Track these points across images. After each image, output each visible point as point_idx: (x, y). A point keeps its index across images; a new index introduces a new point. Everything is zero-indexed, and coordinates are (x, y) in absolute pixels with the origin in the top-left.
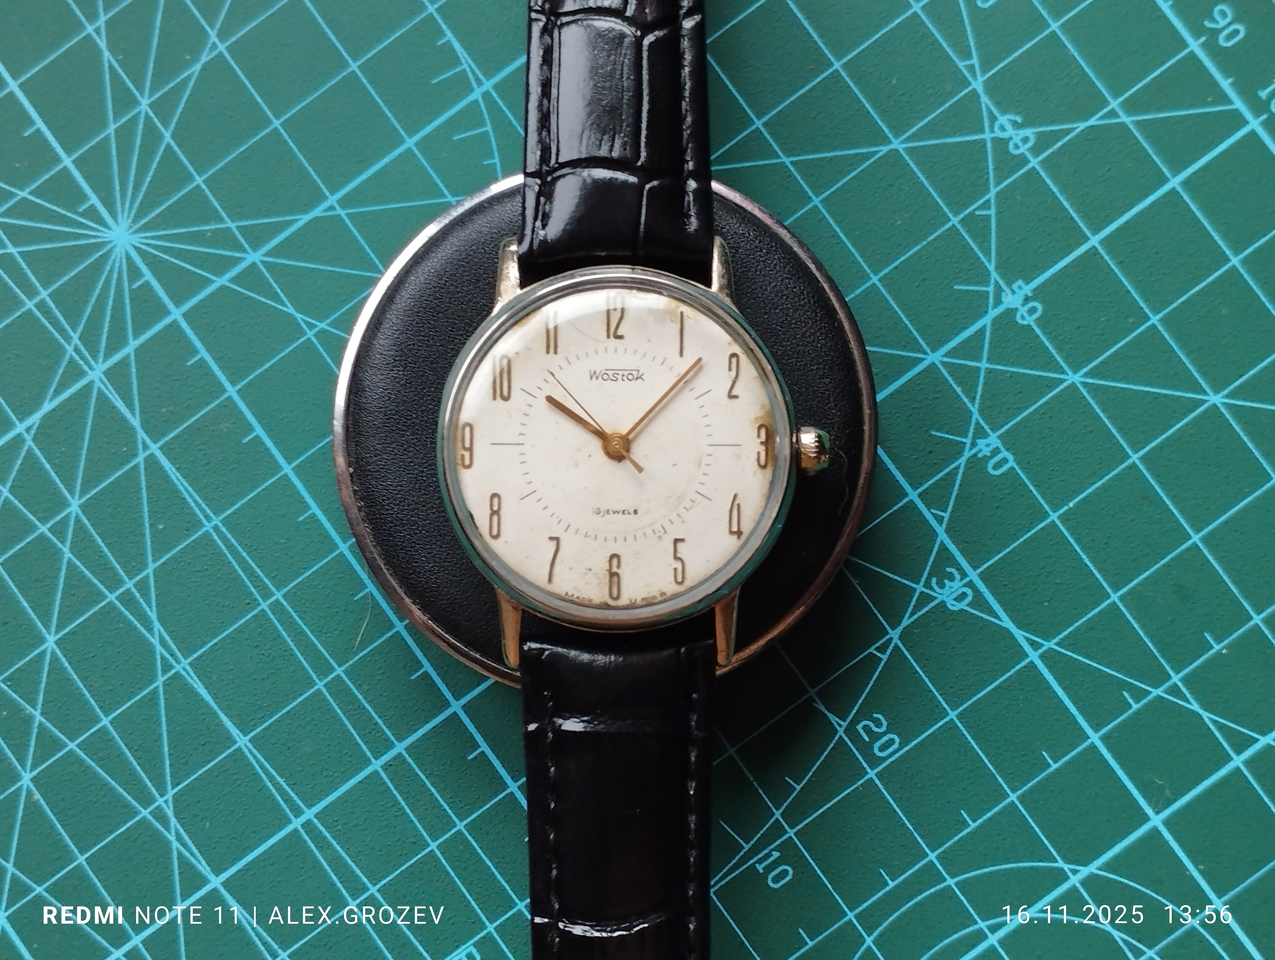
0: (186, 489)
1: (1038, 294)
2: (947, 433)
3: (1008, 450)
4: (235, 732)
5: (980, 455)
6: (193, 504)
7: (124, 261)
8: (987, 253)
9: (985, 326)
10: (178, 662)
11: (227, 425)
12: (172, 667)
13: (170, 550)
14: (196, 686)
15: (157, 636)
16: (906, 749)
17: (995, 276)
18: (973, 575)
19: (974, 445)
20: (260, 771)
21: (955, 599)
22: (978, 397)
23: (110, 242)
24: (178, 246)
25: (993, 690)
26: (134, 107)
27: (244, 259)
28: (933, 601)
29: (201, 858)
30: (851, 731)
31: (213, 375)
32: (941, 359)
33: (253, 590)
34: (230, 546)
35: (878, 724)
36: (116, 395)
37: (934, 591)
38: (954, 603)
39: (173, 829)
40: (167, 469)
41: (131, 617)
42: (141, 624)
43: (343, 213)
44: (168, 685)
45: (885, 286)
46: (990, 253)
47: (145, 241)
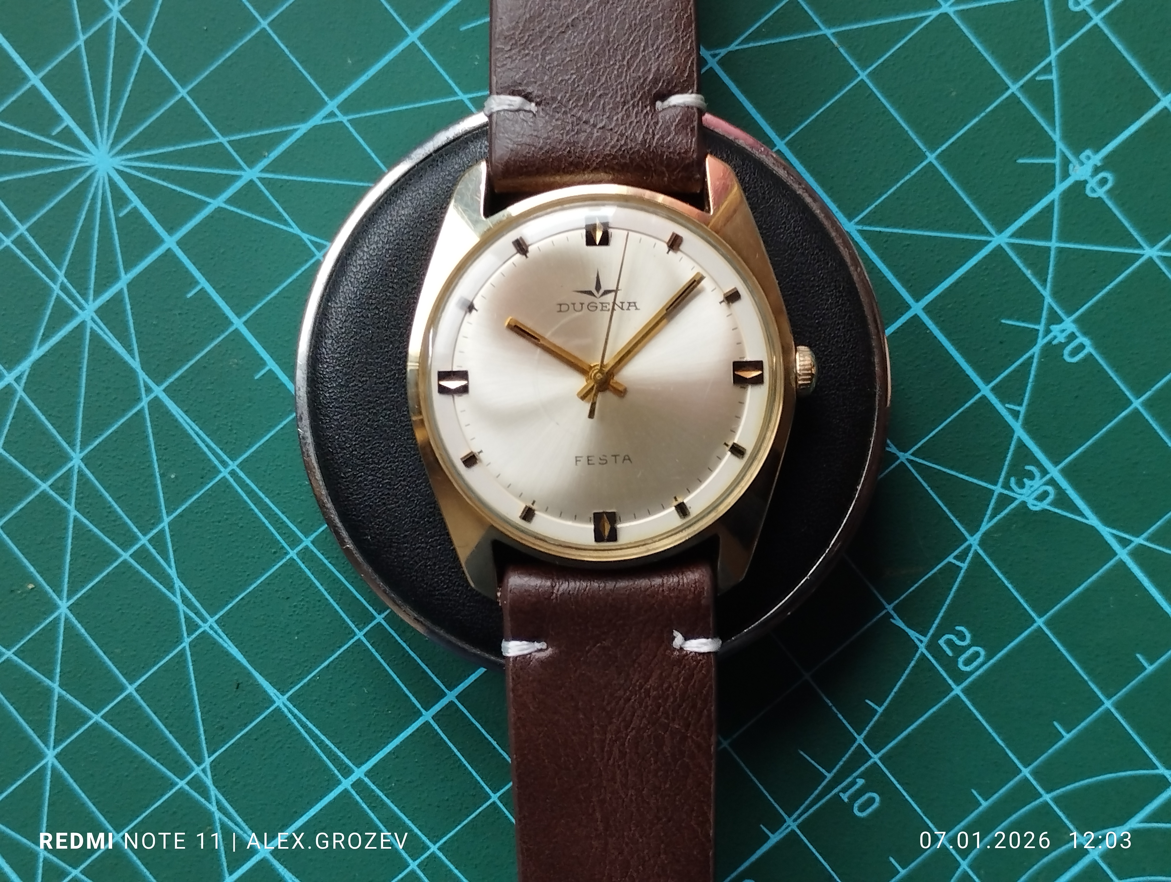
0: (197, 433)
1: (1108, 163)
2: (1018, 320)
3: (1085, 334)
4: (272, 691)
5: (1055, 342)
6: (206, 449)
7: (107, 186)
8: (1052, 123)
9: (1053, 202)
10: (205, 621)
11: (236, 361)
12: (198, 627)
13: (185, 500)
14: (225, 645)
15: (178, 593)
16: (992, 661)
17: (1060, 146)
18: (1054, 472)
19: (1048, 332)
21: (1036, 499)
22: (1050, 279)
23: (89, 167)
24: (166, 167)
25: (1082, 592)
27: (239, 177)
28: (1013, 502)
29: (246, 827)
30: (933, 646)
31: (216, 307)
32: (1007, 240)
33: (279, 537)
34: (250, 493)
35: (962, 638)
36: (111, 335)
37: (1013, 491)
38: (1035, 502)
39: (213, 799)
40: (174, 413)
41: (148, 576)
42: (161, 583)
43: (344, 119)
44: (195, 646)
45: (943, 164)
46: (1054, 122)
47: (129, 163)
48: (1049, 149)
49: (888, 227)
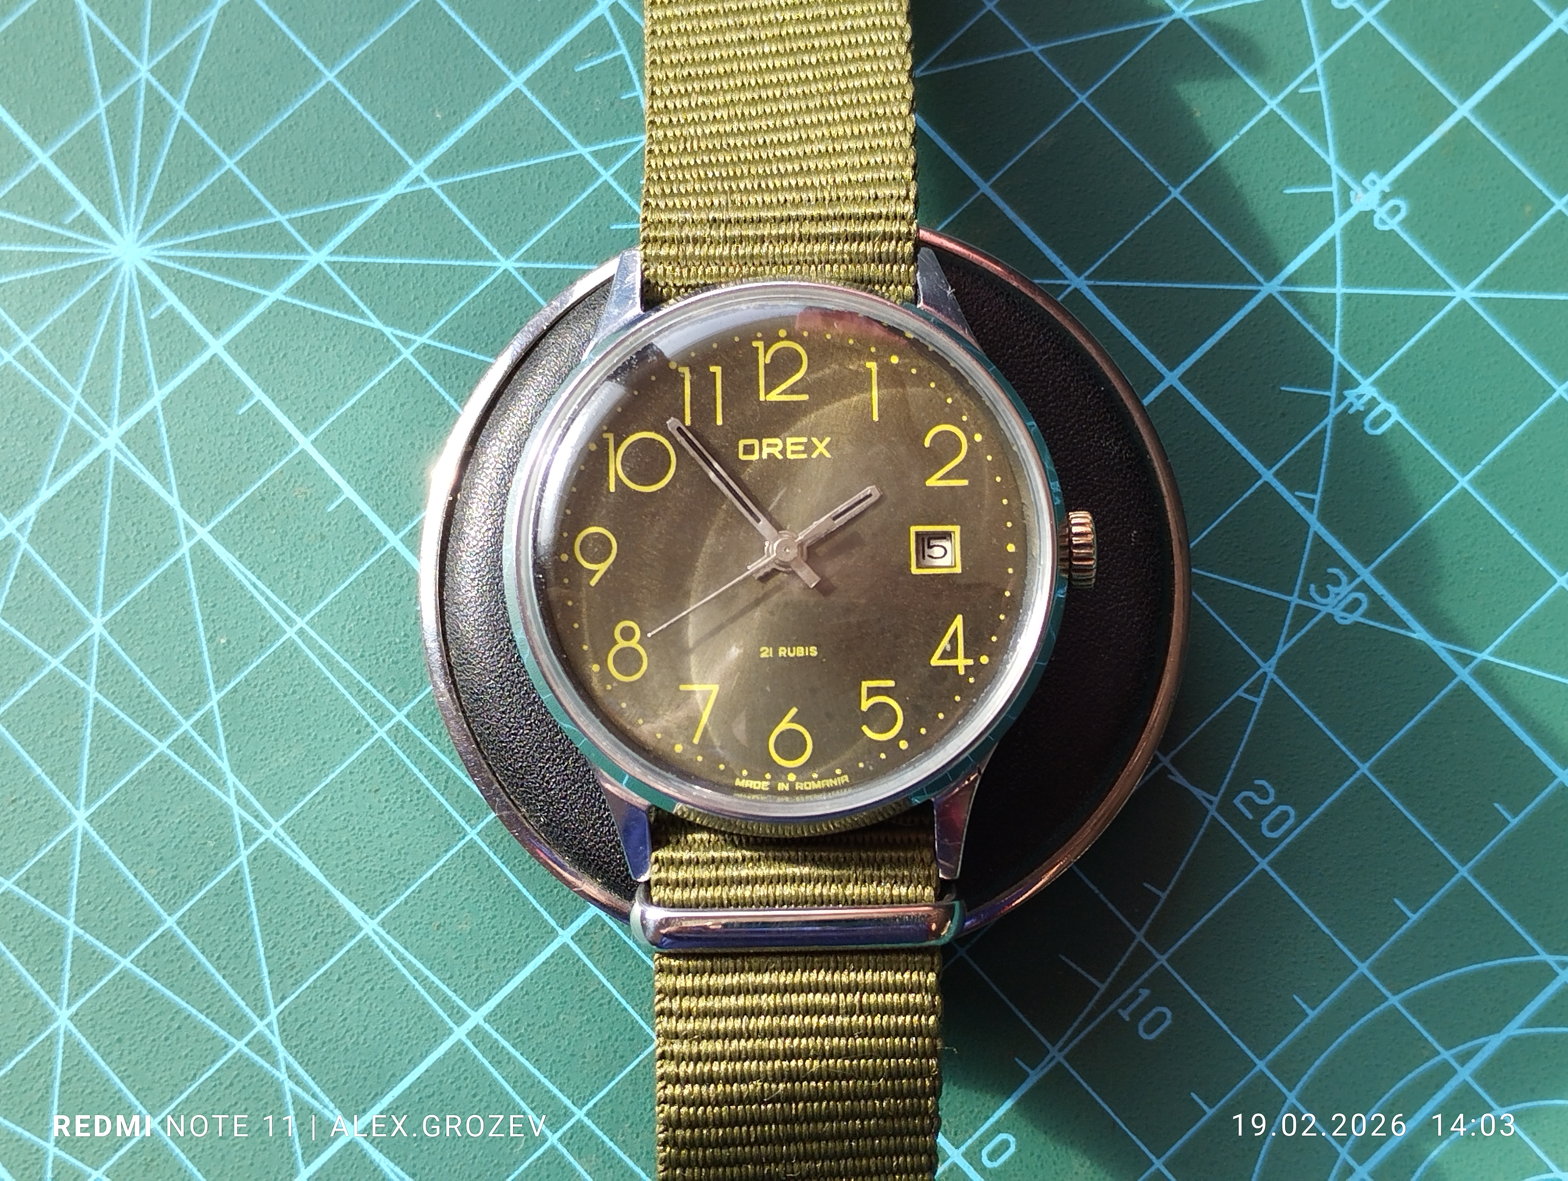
0: (253, 584)
2: (1302, 386)
3: (1388, 399)
4: (357, 914)
5: (1352, 411)
6: (265, 604)
7: (135, 281)
8: (1323, 142)
9: (1334, 238)
10: (267, 826)
12: (259, 833)
13: (239, 670)
14: (295, 857)
15: (232, 792)
16: (1306, 823)
17: (1337, 171)
18: (1365, 574)
19: (1341, 398)
20: (399, 965)
22: (1337, 334)
23: (113, 260)
24: (212, 254)
25: (1415, 728)
26: (129, 76)
27: (303, 262)
28: (1315, 616)
30: (1226, 808)
31: (276, 424)
32: (1279, 288)
33: (363, 712)
34: (324, 656)
35: (1264, 794)
36: (141, 466)
37: (1314, 601)
38: (1344, 614)
39: (282, 1064)
40: (224, 560)
41: (192, 771)
42: (208, 780)
43: (434, 185)
45: (1191, 200)
46: (1326, 142)
47: (162, 253)
48: (1323, 174)
49: (1127, 280)
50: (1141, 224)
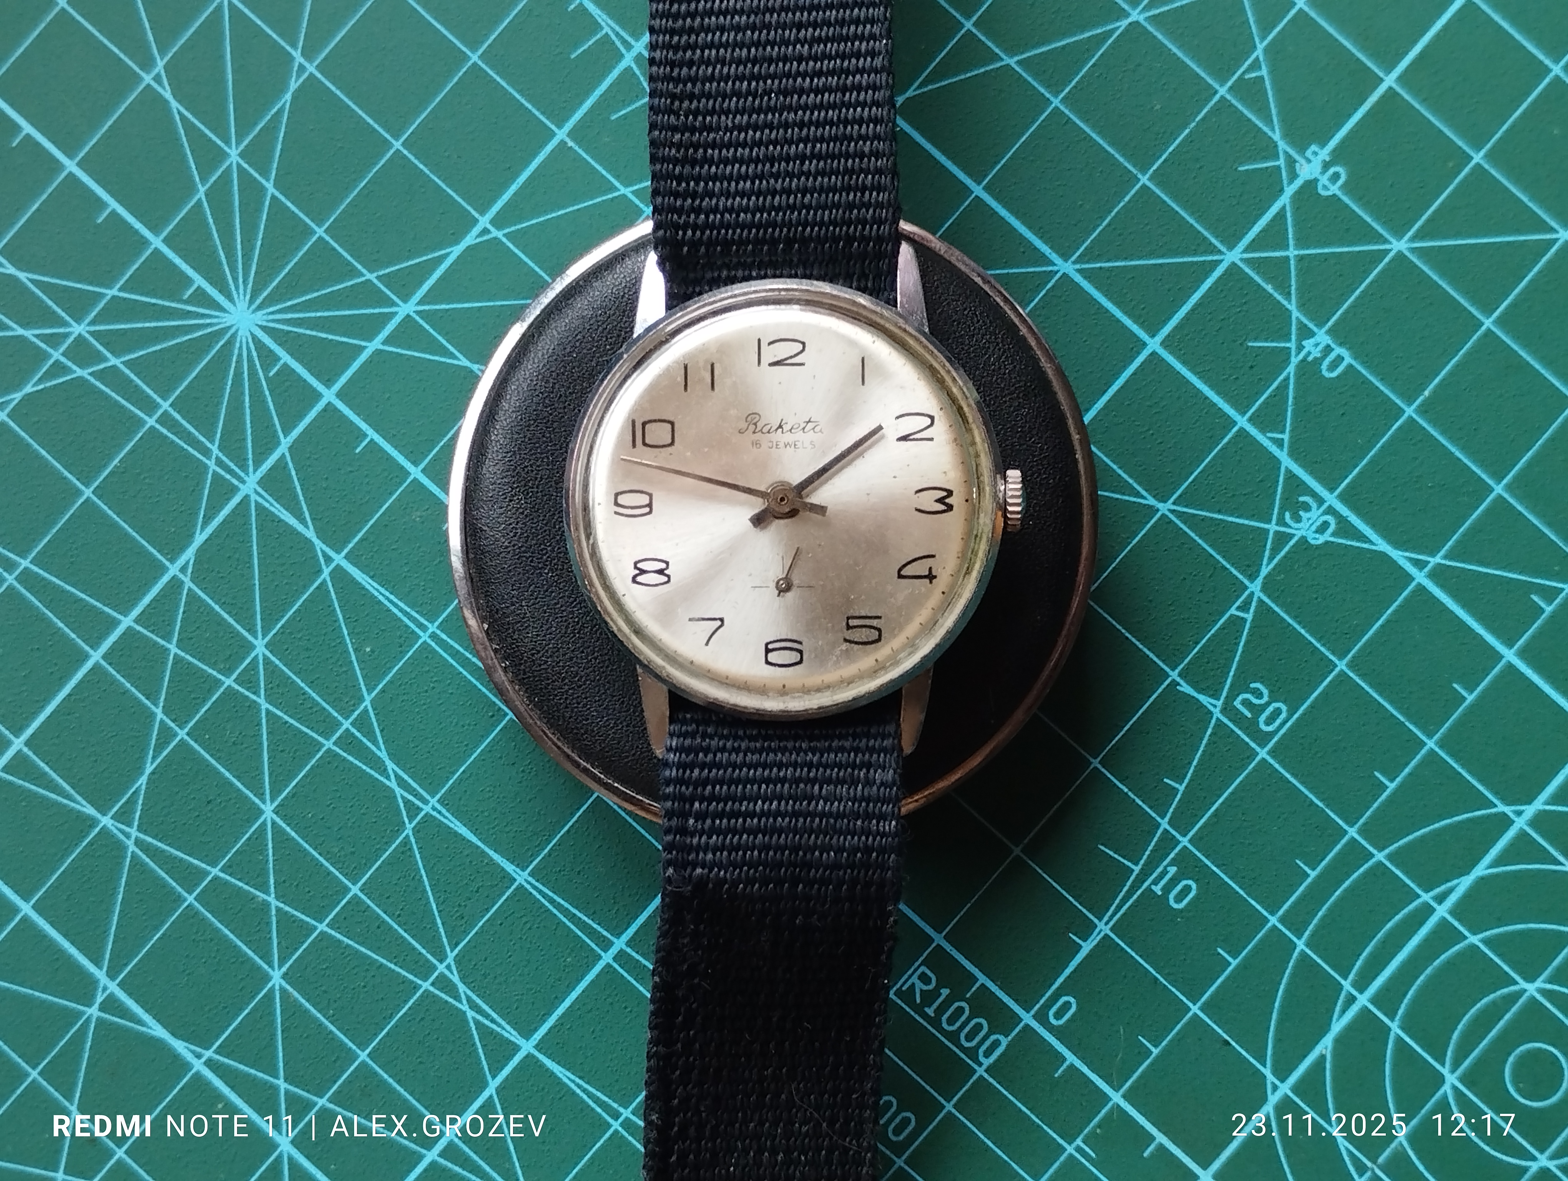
0: (387, 599)
1: (1337, 156)
2: (1266, 340)
3: (1341, 344)
4: (510, 868)
5: (1310, 358)
6: (400, 614)
7: (252, 346)
8: (1269, 121)
9: (1284, 207)
10: (426, 802)
11: (419, 513)
12: (420, 809)
13: (385, 674)
14: (452, 825)
15: (392, 777)
16: (1296, 716)
17: (1282, 145)
18: (1331, 499)
19: (1300, 348)
20: (551, 907)
21: (1316, 532)
22: (1293, 291)
23: (229, 328)
24: (312, 314)
25: (1382, 626)
26: (221, 162)
27: (394, 314)
28: (1291, 539)
29: (503, 1023)
30: (1228, 709)
31: (389, 458)
32: (1240, 256)
33: (494, 699)
34: (455, 654)
35: (1260, 695)
36: (278, 506)
37: (1290, 527)
38: (1317, 536)
39: (463, 997)
40: (360, 580)
41: (356, 762)
42: (371, 768)
43: (500, 234)
44: (418, 832)
45: (1157, 185)
46: (1272, 121)
47: (271, 317)
48: (1271, 151)
49: (1109, 261)
50: (1116, 210)
